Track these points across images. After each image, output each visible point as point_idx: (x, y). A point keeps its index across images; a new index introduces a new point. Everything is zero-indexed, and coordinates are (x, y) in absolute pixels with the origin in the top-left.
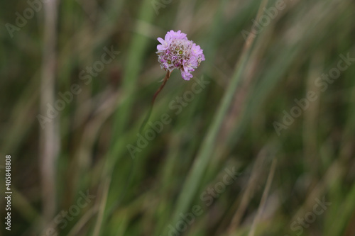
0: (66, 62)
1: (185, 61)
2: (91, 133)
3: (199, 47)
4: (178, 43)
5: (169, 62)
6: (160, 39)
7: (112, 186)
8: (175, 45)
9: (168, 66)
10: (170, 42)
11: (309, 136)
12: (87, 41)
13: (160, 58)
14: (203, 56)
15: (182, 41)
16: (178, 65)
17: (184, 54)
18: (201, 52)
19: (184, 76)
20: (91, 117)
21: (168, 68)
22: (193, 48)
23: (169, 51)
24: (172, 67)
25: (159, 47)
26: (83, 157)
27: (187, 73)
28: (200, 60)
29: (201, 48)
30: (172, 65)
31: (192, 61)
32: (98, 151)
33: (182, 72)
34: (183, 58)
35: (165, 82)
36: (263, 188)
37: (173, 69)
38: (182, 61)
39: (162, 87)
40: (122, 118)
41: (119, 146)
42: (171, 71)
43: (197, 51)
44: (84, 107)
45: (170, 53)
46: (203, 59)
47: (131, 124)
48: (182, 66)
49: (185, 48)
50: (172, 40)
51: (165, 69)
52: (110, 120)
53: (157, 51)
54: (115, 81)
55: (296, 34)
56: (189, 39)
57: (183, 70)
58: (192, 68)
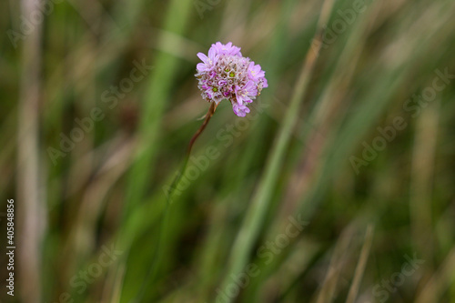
0: (56, 96)
1: (238, 88)
2: (94, 201)
3: (258, 67)
4: (227, 60)
5: (215, 89)
6: (200, 56)
7: (126, 279)
8: (223, 64)
9: (212, 95)
10: (216, 59)
11: (420, 205)
12: (87, 64)
13: (201, 83)
14: (266, 80)
15: (234, 58)
16: (228, 94)
17: (237, 77)
18: (262, 74)
19: (237, 110)
20: (92, 179)
21: (213, 97)
22: (250, 69)
23: (214, 73)
24: (219, 96)
25: (200, 67)
26: (82, 237)
27: (241, 106)
28: (260, 87)
29: (262, 69)
30: (220, 93)
31: (249, 88)
32: (104, 229)
33: (234, 105)
34: (236, 84)
35: (208, 119)
36: (350, 282)
37: (220, 100)
38: (233, 87)
39: (203, 127)
40: (140, 179)
41: (136, 220)
42: (217, 103)
43: (256, 72)
44: (83, 164)
45: (216, 76)
46: (266, 86)
47: (153, 187)
48: (234, 95)
49: (238, 68)
50: (220, 56)
51: (209, 99)
52: (122, 182)
53: (197, 72)
54: (129, 123)
55: (399, 52)
56: (245, 55)
57: (236, 101)
58: (248, 99)
